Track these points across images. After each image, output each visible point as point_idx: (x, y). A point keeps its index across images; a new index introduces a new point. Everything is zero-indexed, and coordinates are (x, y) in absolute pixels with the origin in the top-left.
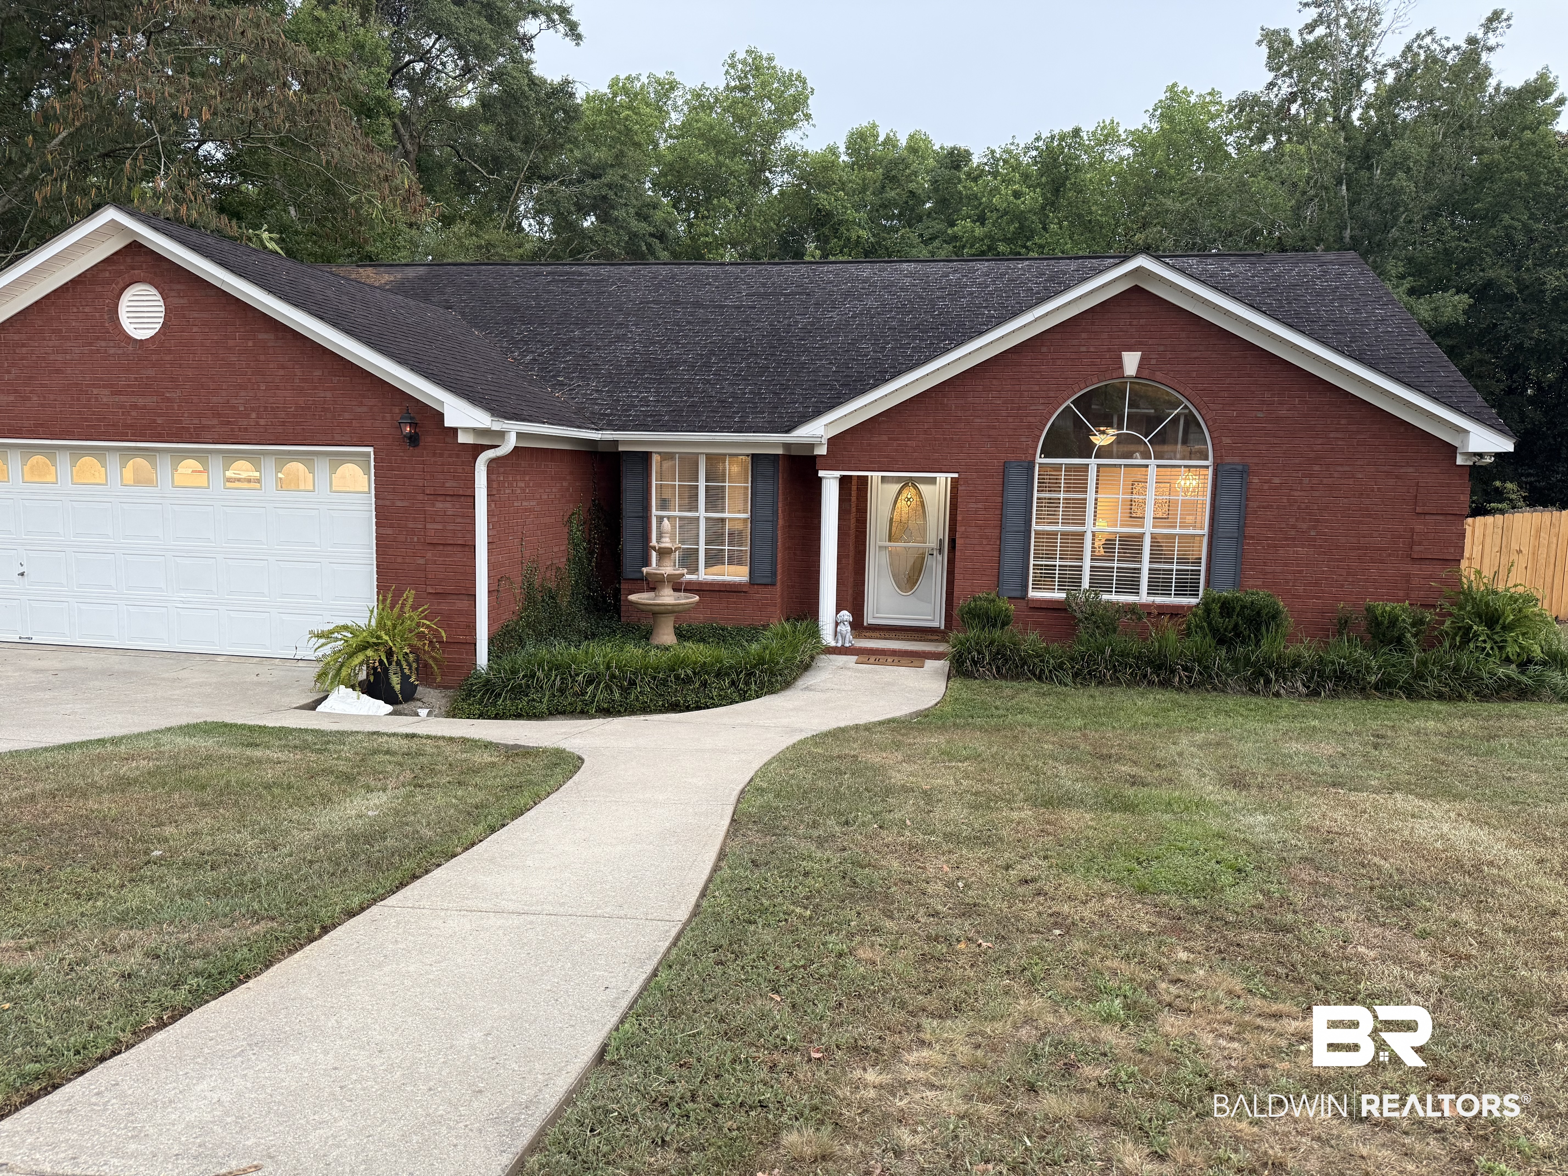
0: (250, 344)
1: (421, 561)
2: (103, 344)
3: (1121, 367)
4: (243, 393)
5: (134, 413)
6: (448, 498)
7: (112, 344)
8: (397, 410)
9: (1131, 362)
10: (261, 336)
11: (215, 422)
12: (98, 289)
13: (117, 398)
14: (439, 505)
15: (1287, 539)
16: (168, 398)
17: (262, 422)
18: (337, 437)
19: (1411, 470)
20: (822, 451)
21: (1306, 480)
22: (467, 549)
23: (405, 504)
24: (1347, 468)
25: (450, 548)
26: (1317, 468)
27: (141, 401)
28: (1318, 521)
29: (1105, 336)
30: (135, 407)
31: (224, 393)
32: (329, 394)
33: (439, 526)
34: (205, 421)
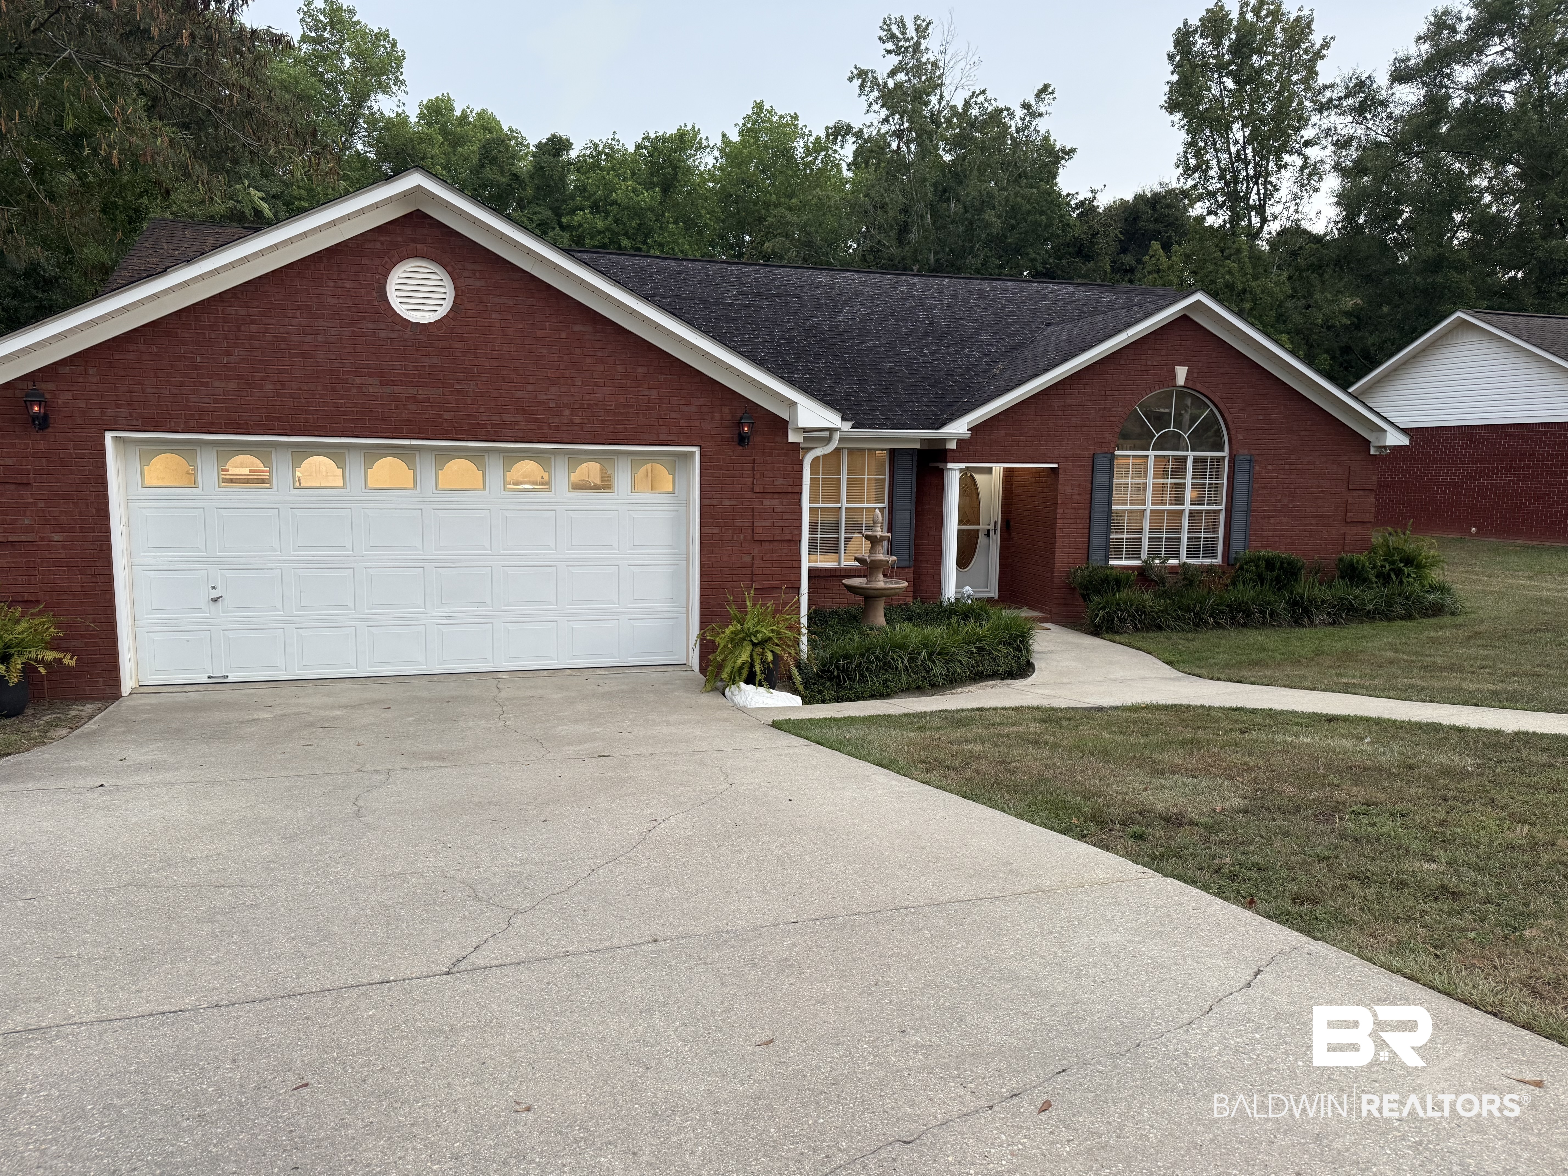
0: (563, 335)
1: (747, 558)
2: (370, 325)
3: (1174, 378)
4: (554, 389)
5: (412, 406)
6: (776, 496)
7: (382, 326)
8: (726, 410)
9: (1181, 373)
10: (577, 328)
11: (519, 418)
12: (365, 261)
13: (388, 389)
14: (767, 503)
15: (1275, 511)
16: (458, 391)
17: (577, 420)
18: (662, 437)
19: (1345, 458)
20: (953, 445)
21: (1287, 467)
22: (792, 544)
23: (734, 502)
24: (1311, 458)
25: (775, 544)
26: (1293, 457)
27: (422, 393)
28: (1294, 497)
29: (1163, 353)
30: (415, 400)
31: (530, 387)
32: (654, 392)
33: (768, 523)
34: (507, 418)
